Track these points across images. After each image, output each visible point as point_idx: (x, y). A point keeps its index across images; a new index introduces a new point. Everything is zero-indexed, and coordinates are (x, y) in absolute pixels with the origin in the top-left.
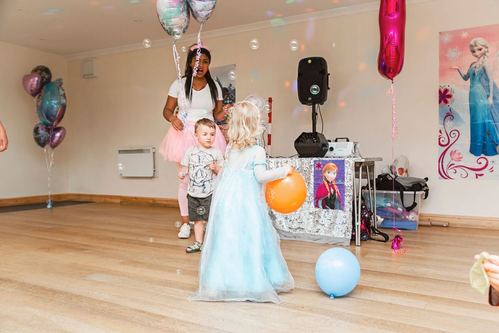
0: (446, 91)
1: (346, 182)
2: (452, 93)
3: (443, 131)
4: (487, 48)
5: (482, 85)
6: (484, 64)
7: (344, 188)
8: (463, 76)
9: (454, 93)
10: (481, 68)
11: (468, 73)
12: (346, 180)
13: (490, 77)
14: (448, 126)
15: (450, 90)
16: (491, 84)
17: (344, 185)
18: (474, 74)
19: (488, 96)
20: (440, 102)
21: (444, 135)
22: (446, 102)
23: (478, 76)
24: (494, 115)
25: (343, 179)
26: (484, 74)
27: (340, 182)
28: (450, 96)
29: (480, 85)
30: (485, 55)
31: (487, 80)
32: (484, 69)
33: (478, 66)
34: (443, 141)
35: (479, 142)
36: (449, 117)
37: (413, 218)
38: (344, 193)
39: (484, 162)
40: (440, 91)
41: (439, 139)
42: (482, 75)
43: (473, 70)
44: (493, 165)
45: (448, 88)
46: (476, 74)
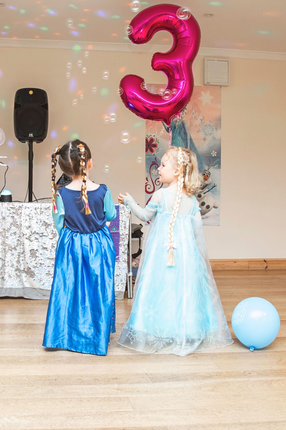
0: (152, 140)
1: (120, 230)
2: (157, 143)
3: (149, 179)
5: (182, 138)
6: (183, 119)
7: (119, 237)
9: (158, 143)
10: (180, 123)
12: (120, 228)
13: (188, 132)
14: (154, 174)
15: (155, 139)
16: (189, 138)
17: (119, 233)
18: (175, 128)
20: (146, 151)
21: (150, 183)
22: (152, 151)
23: (178, 129)
25: (118, 227)
26: (183, 129)
27: (114, 230)
28: (155, 146)
29: (180, 138)
30: (184, 111)
31: (185, 133)
32: (183, 124)
33: (178, 120)
34: (149, 188)
36: (154, 165)
37: (136, 265)
38: (119, 242)
40: (147, 140)
41: (146, 186)
42: (181, 129)
43: (174, 123)
45: (153, 137)
46: (177, 127)
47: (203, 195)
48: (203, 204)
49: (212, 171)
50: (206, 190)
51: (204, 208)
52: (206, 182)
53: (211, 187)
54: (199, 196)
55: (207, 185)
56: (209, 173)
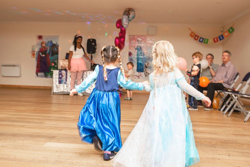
5: (140, 52)
8: (135, 48)
10: (140, 47)
11: (137, 48)
13: (142, 50)
15: (132, 52)
16: (142, 52)
19: (142, 55)
20: (129, 56)
35: (139, 68)
36: (131, 60)
40: (129, 53)
42: (140, 49)
47: (147, 70)
48: (147, 73)
49: (150, 62)
50: (148, 68)
51: (147, 74)
52: (148, 66)
53: (150, 67)
54: (146, 70)
55: (148, 67)
56: (149, 63)
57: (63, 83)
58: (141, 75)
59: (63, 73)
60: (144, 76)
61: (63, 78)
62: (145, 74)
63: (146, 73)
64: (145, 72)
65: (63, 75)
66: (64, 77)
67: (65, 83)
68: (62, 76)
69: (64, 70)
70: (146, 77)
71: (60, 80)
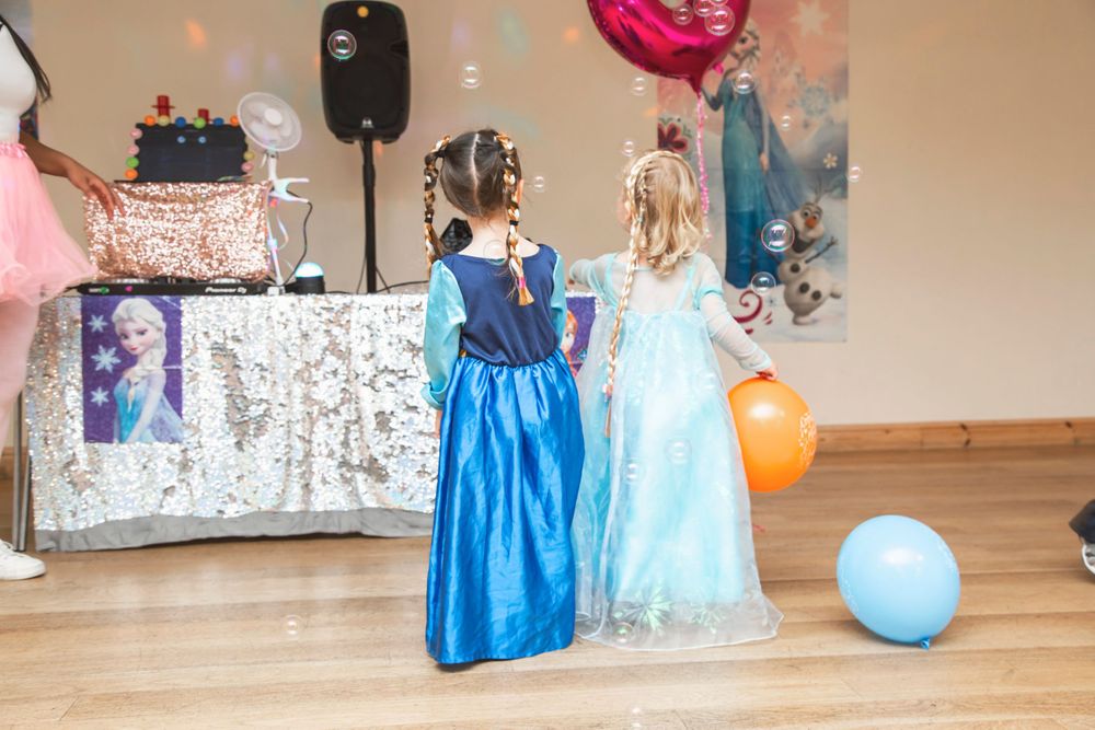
0: (673, 130)
2: (687, 138)
4: (756, 38)
5: (748, 123)
6: (752, 76)
8: (710, 97)
9: (690, 137)
11: (719, 94)
13: (763, 106)
15: (682, 128)
16: (766, 122)
18: (731, 97)
19: (760, 151)
23: (740, 103)
24: (772, 195)
26: (751, 99)
28: (682, 145)
29: (743, 124)
30: (753, 54)
31: (758, 112)
35: (743, 256)
39: (754, 303)
40: (660, 131)
42: (748, 101)
43: (729, 87)
44: (772, 309)
45: (678, 124)
46: (736, 97)
47: (802, 265)
48: (804, 288)
49: (826, 204)
50: (812, 252)
51: (807, 297)
52: (812, 234)
53: (823, 245)
54: (795, 269)
55: (813, 241)
56: (819, 212)
57: (135, 433)
58: (764, 313)
59: (130, 327)
60: (783, 314)
61: (135, 373)
62: (787, 297)
63: (795, 287)
64: (788, 283)
65: (134, 342)
66: (151, 363)
67: (162, 431)
68: (128, 359)
69: (138, 291)
70: (795, 322)
71: (100, 397)
